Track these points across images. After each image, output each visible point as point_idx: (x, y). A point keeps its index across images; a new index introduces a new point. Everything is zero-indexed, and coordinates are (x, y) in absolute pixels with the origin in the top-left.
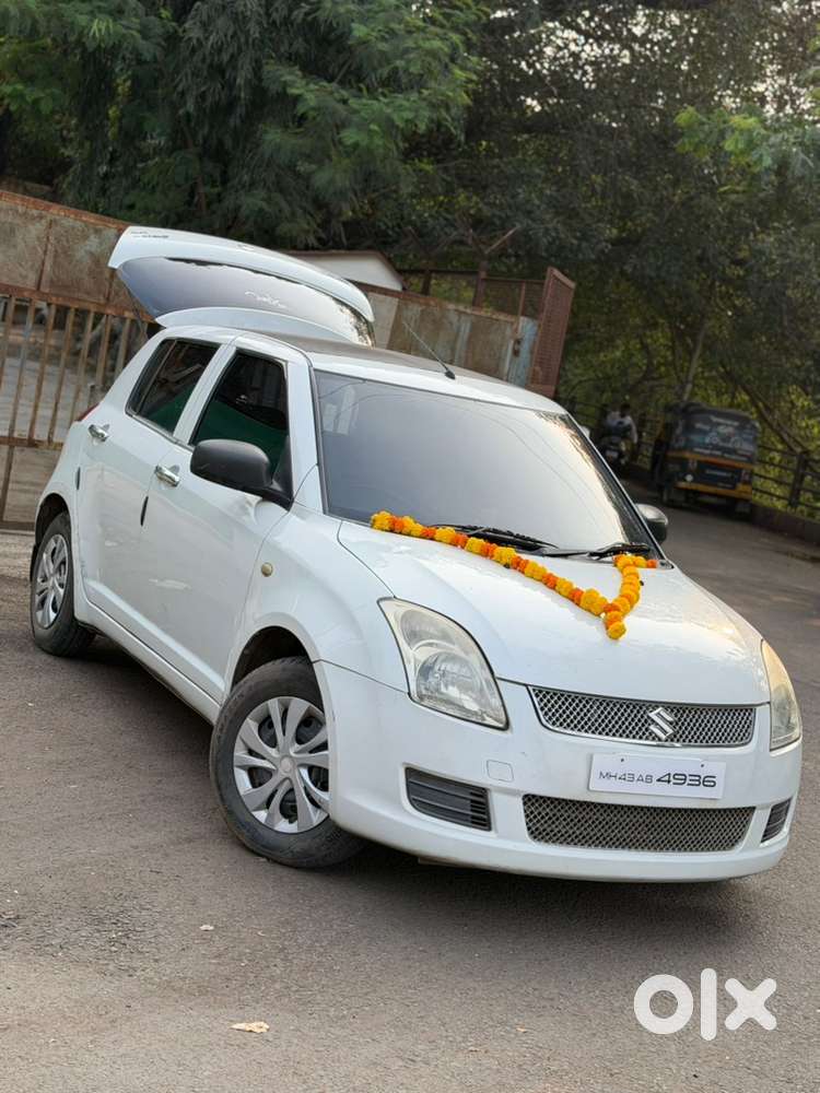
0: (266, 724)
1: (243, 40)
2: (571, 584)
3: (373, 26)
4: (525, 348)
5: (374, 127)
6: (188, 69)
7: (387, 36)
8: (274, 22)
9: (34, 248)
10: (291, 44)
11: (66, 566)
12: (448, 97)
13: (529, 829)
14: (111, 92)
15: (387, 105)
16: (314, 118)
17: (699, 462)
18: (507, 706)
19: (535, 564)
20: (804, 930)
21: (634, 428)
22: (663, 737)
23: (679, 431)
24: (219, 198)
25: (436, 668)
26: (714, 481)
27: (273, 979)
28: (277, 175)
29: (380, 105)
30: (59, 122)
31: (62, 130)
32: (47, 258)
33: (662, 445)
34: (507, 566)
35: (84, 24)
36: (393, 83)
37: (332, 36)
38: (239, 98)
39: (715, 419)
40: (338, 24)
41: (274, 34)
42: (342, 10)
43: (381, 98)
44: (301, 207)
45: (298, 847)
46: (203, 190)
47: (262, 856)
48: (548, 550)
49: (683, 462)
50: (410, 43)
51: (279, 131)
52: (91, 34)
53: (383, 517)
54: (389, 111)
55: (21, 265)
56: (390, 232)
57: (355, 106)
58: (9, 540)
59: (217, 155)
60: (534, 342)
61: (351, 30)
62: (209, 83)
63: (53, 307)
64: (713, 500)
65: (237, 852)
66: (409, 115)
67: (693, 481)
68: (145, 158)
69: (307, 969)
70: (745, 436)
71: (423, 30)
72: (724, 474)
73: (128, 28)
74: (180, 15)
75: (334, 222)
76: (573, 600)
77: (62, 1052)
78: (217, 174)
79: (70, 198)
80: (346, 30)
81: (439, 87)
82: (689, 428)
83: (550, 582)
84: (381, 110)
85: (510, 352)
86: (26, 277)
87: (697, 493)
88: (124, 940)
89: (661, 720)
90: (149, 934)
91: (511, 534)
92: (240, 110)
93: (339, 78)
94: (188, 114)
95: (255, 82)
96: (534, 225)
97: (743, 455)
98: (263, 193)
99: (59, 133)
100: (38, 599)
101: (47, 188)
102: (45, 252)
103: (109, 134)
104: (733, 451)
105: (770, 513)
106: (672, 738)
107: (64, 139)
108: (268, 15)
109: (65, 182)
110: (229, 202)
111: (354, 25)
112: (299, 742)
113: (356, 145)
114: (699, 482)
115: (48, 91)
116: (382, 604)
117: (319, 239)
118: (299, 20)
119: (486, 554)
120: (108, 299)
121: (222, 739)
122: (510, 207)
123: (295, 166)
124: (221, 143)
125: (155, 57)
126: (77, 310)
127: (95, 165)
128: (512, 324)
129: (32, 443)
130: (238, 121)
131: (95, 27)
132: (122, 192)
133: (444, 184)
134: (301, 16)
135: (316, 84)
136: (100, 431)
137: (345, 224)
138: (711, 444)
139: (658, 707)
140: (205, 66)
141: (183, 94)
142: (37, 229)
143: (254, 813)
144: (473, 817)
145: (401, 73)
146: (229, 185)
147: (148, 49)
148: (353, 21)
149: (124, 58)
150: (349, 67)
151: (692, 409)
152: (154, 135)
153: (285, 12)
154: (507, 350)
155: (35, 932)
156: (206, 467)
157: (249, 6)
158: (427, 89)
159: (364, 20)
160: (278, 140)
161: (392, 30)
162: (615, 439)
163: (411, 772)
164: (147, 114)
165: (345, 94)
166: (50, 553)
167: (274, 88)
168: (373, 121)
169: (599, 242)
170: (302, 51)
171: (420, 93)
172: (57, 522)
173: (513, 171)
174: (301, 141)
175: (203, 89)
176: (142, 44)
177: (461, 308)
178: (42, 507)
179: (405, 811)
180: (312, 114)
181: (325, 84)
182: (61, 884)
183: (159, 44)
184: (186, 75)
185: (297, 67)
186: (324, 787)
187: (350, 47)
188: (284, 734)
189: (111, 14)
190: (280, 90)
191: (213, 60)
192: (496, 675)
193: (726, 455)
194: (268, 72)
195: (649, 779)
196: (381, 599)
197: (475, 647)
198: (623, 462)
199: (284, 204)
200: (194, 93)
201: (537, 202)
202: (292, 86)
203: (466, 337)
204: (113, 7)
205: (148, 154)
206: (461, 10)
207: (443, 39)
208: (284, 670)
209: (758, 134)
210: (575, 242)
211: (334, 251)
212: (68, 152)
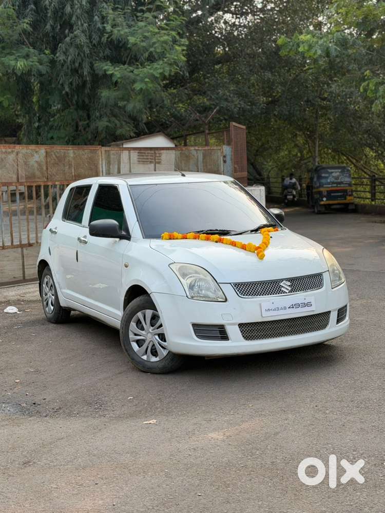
0: (139, 323)
1: (82, 55)
2: (241, 243)
3: (137, 36)
4: (228, 159)
5: (147, 80)
6: (62, 73)
7: (144, 39)
8: (94, 44)
9: (13, 165)
10: (104, 53)
11: (53, 287)
12: (175, 59)
13: (243, 336)
14: (32, 91)
15: (150, 69)
16: (121, 82)
17: (327, 191)
18: (225, 293)
19: (227, 239)
20: (364, 356)
21: (297, 183)
22: (287, 291)
23: (315, 180)
24: (88, 125)
25: (196, 285)
26: (336, 198)
27: (157, 408)
28: (111, 110)
29: (148, 70)
30: (12, 109)
31: (15, 111)
32: (19, 167)
33: (309, 187)
34: (216, 242)
35: (14, 65)
36: (151, 59)
37: (121, 45)
38: (87, 81)
39: (330, 171)
40: (122, 39)
41: (96, 50)
42: (122, 33)
43: (147, 67)
44: (125, 121)
45: (161, 365)
46: (80, 123)
47: (148, 372)
48: (233, 233)
49: (320, 193)
50: (154, 40)
51: (107, 91)
52: (18, 68)
53: (166, 234)
54: (152, 71)
55: (9, 173)
56: (167, 122)
57: (137, 73)
58: (30, 286)
59: (84, 107)
60: (232, 155)
61: (128, 41)
62: (73, 78)
63: (26, 187)
64: (338, 207)
65: (139, 374)
66: (161, 71)
67: (327, 200)
68: (54, 116)
69: (169, 403)
70: (345, 175)
71: (159, 33)
72: (339, 194)
73: (33, 62)
74: (54, 51)
75: (140, 124)
76: (243, 249)
77: (83, 441)
78: (85, 115)
79: (25, 140)
80: (126, 40)
81: (171, 56)
82: (319, 177)
83: (234, 244)
84: (148, 72)
85: (222, 162)
86: (12, 177)
87: (330, 205)
88: (100, 407)
89: (286, 285)
90: (109, 404)
91: (217, 230)
92: (89, 85)
93: (127, 62)
94: (67, 93)
95: (91, 72)
96: (229, 104)
97: (346, 184)
98: (105, 119)
99: (14, 113)
100: (45, 303)
101: (14, 138)
102: (17, 165)
103: (36, 109)
104: (341, 183)
105: (364, 206)
106: (291, 291)
107: (17, 115)
108: (91, 42)
109: (21, 133)
110: (93, 126)
111: (129, 38)
112: (152, 326)
113: (141, 89)
114: (329, 200)
115: (5, 97)
116: (170, 266)
117: (135, 133)
118: (105, 41)
119: (208, 239)
120: (48, 179)
121: (124, 332)
122: (217, 99)
123: (118, 104)
124: (83, 101)
125: (47, 72)
126: (36, 186)
127: (32, 124)
128: (220, 150)
129: (30, 245)
130: (89, 91)
131: (19, 65)
132: (46, 133)
133: (186, 95)
134: (106, 39)
135: (118, 67)
136: (54, 230)
137: (145, 124)
138: (331, 182)
139: (283, 281)
140: (69, 71)
141: (62, 85)
142: (11, 157)
143: (142, 357)
144: (221, 337)
145: (154, 53)
146: (91, 119)
147: (44, 69)
148: (128, 36)
149: (34, 75)
150: (131, 56)
151: (319, 168)
152: (55, 104)
153: (98, 39)
154: (220, 161)
155: (67, 411)
156: (95, 232)
157: (82, 40)
158: (166, 58)
159: (133, 34)
160: (108, 95)
161: (145, 36)
162: (290, 190)
163: (194, 325)
164: (49, 97)
165: (131, 68)
166: (46, 283)
167: (101, 73)
168: (146, 78)
169: (260, 104)
170: (109, 54)
171: (163, 60)
172: (46, 271)
173: (215, 83)
174: (117, 93)
175: (71, 80)
176: (40, 67)
177: (197, 148)
178: (38, 266)
179: (195, 340)
180: (119, 80)
181: (122, 66)
182: (74, 395)
183: (47, 66)
184: (62, 76)
185: (109, 62)
186: (165, 341)
187: (129, 48)
188: (146, 324)
189: (24, 57)
190: (103, 73)
191: (72, 67)
192: (218, 282)
193: (339, 185)
194: (97, 66)
195: (285, 308)
196: (170, 264)
197: (208, 273)
198: (296, 199)
199: (117, 122)
200: (67, 83)
201: (228, 94)
202: (108, 70)
203: (201, 160)
204: (24, 54)
205: (54, 114)
206: (173, 21)
207: (168, 35)
208: (141, 300)
209: (313, 41)
210: (249, 107)
211: (143, 137)
212: (20, 121)
